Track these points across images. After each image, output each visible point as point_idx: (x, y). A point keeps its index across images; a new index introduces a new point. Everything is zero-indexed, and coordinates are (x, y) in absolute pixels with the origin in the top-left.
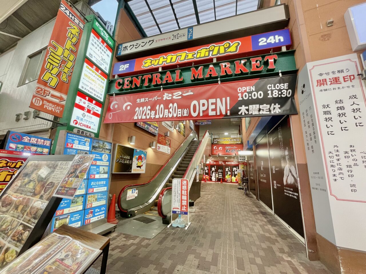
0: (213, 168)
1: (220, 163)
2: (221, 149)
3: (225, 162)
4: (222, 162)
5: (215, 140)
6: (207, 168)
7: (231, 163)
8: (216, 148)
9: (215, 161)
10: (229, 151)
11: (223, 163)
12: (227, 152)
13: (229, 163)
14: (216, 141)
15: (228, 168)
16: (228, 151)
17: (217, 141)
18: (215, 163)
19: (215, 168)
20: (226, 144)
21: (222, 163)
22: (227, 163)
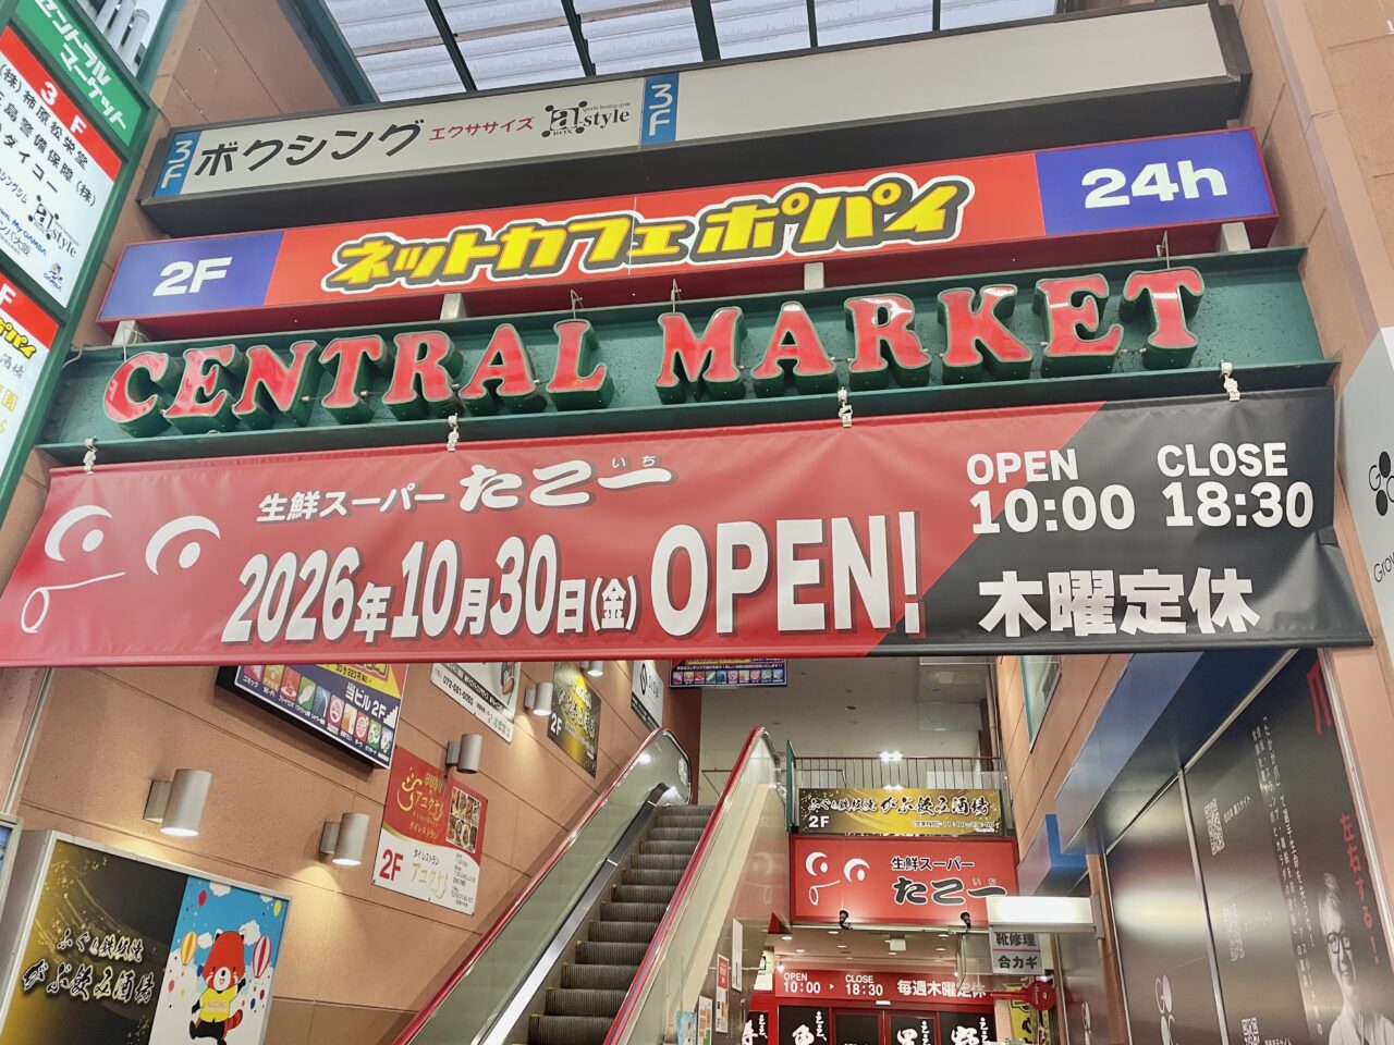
0: (804, 1029)
1: (856, 991)
2: (861, 875)
3: (889, 977)
4: (869, 979)
5: (813, 806)
6: (756, 1028)
7: (934, 986)
8: (824, 868)
9: (814, 974)
10: (920, 888)
11: (876, 990)
12: (900, 899)
13: (921, 988)
14: (820, 812)
15: (913, 1034)
16: (909, 888)
17: (830, 812)
18: (814, 988)
19: (813, 1031)
20: (892, 838)
21: (864, 987)
22: (904, 987)
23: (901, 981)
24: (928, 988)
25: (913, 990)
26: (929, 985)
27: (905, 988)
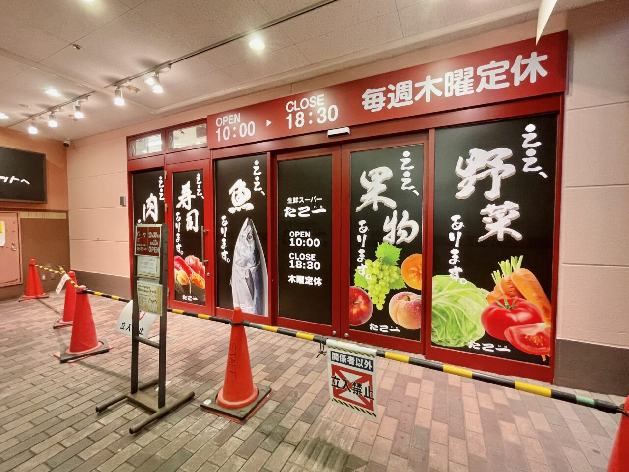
0: (240, 184)
1: (300, 123)
7: (428, 85)
13: (402, 94)
15: (386, 173)
18: (248, 129)
19: (250, 186)
23: (369, 91)
24: (416, 91)
25: (388, 101)
26: (417, 85)
27: (373, 101)
